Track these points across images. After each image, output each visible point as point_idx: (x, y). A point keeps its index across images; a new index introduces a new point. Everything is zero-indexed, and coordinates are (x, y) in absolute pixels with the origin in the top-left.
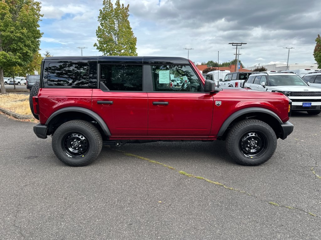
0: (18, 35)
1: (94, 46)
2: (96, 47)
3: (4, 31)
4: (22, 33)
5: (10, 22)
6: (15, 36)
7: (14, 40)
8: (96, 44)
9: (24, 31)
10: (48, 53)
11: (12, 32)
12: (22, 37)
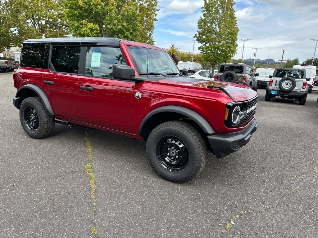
0: (119, 27)
1: (194, 37)
2: (196, 38)
3: (110, 24)
4: (123, 26)
5: (115, 17)
6: (116, 28)
7: (116, 31)
8: (196, 35)
9: (124, 23)
10: (173, 46)
11: (114, 25)
12: (122, 29)
